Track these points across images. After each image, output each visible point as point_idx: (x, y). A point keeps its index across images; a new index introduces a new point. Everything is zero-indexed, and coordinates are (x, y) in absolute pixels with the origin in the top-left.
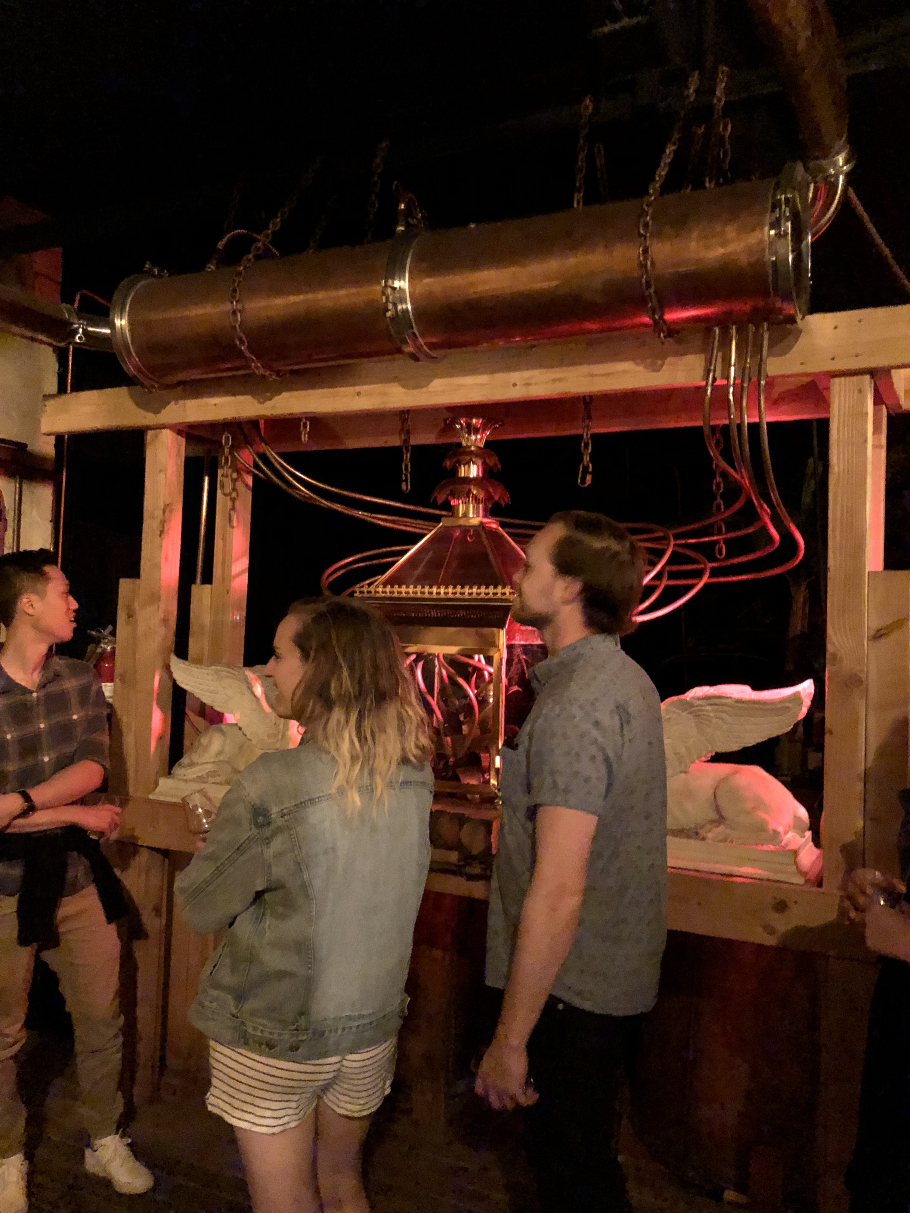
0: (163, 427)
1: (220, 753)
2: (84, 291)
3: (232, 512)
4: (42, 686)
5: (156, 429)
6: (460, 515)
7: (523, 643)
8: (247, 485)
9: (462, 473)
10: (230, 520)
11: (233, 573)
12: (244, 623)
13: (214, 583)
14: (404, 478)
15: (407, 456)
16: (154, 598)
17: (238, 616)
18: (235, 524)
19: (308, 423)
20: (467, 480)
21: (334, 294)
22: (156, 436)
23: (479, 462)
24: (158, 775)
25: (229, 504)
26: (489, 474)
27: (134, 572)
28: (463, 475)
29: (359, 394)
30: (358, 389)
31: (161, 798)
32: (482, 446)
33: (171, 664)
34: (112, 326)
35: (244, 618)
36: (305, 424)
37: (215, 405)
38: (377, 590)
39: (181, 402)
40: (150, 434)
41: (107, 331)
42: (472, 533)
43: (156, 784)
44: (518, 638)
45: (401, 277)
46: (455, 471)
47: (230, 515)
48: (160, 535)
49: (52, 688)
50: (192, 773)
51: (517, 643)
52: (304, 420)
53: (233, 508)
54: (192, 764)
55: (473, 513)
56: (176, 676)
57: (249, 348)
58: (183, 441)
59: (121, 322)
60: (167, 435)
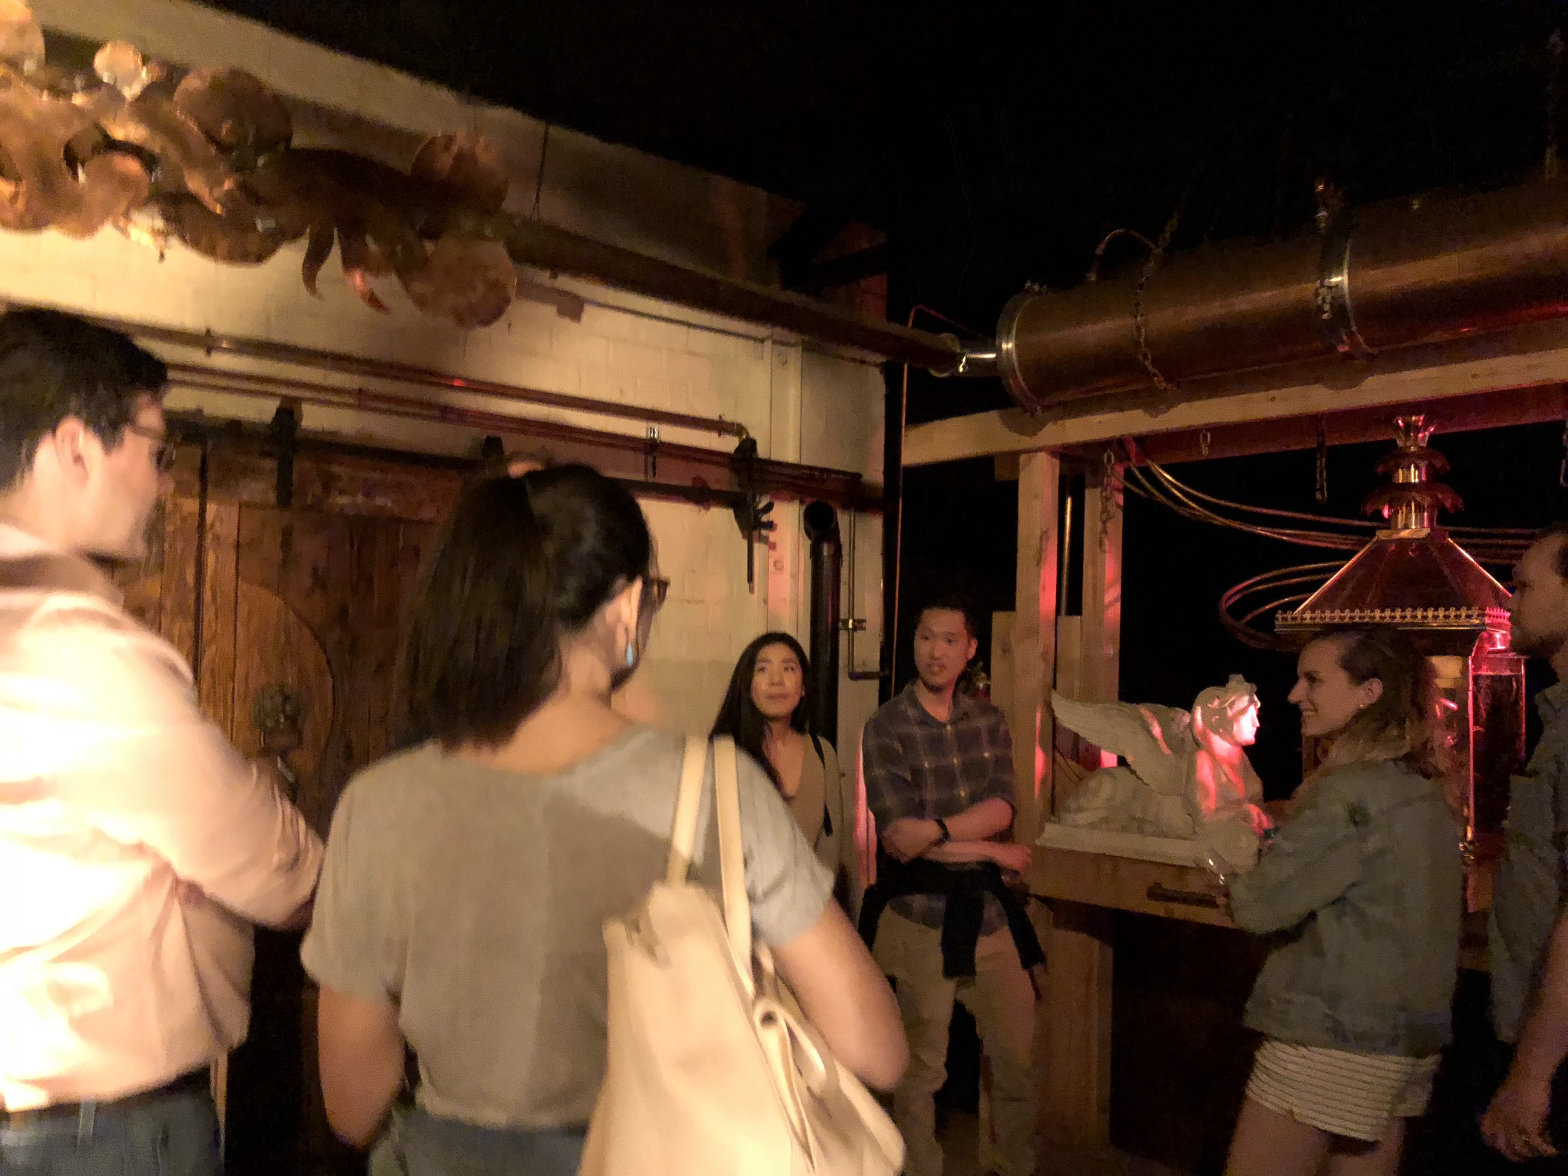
0: (1039, 450)
1: (1112, 798)
2: (921, 307)
3: (1103, 536)
4: (954, 722)
5: (1030, 452)
6: (1400, 527)
7: (1490, 673)
8: (1118, 506)
9: (1400, 477)
10: (1101, 544)
11: (1106, 603)
12: (1117, 658)
13: (1083, 614)
14: (1318, 487)
15: (1321, 462)
16: (1032, 631)
17: (1111, 650)
18: (1107, 548)
19: (1209, 435)
20: (1408, 486)
21: (1254, 296)
22: (1030, 459)
23: (1423, 464)
24: (1045, 819)
25: (1100, 526)
26: (1434, 478)
27: (1009, 605)
28: (1401, 481)
29: (1273, 399)
30: (1272, 393)
31: (1048, 845)
32: (1425, 445)
33: (1053, 702)
34: (998, 350)
35: (1117, 652)
36: (1205, 437)
37: (1100, 422)
38: (1304, 616)
39: (1060, 422)
40: (1023, 458)
41: (992, 356)
42: (1414, 548)
43: (1042, 830)
44: (1484, 667)
45: (1339, 273)
46: (1389, 476)
47: (1101, 538)
48: (1038, 565)
49: (963, 726)
50: (1083, 818)
51: (1484, 673)
52: (1204, 431)
53: (1105, 531)
54: (1080, 809)
55: (1416, 524)
56: (1058, 714)
57: (1152, 363)
58: (1056, 462)
59: (1008, 346)
60: (1042, 457)
